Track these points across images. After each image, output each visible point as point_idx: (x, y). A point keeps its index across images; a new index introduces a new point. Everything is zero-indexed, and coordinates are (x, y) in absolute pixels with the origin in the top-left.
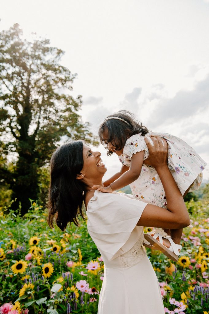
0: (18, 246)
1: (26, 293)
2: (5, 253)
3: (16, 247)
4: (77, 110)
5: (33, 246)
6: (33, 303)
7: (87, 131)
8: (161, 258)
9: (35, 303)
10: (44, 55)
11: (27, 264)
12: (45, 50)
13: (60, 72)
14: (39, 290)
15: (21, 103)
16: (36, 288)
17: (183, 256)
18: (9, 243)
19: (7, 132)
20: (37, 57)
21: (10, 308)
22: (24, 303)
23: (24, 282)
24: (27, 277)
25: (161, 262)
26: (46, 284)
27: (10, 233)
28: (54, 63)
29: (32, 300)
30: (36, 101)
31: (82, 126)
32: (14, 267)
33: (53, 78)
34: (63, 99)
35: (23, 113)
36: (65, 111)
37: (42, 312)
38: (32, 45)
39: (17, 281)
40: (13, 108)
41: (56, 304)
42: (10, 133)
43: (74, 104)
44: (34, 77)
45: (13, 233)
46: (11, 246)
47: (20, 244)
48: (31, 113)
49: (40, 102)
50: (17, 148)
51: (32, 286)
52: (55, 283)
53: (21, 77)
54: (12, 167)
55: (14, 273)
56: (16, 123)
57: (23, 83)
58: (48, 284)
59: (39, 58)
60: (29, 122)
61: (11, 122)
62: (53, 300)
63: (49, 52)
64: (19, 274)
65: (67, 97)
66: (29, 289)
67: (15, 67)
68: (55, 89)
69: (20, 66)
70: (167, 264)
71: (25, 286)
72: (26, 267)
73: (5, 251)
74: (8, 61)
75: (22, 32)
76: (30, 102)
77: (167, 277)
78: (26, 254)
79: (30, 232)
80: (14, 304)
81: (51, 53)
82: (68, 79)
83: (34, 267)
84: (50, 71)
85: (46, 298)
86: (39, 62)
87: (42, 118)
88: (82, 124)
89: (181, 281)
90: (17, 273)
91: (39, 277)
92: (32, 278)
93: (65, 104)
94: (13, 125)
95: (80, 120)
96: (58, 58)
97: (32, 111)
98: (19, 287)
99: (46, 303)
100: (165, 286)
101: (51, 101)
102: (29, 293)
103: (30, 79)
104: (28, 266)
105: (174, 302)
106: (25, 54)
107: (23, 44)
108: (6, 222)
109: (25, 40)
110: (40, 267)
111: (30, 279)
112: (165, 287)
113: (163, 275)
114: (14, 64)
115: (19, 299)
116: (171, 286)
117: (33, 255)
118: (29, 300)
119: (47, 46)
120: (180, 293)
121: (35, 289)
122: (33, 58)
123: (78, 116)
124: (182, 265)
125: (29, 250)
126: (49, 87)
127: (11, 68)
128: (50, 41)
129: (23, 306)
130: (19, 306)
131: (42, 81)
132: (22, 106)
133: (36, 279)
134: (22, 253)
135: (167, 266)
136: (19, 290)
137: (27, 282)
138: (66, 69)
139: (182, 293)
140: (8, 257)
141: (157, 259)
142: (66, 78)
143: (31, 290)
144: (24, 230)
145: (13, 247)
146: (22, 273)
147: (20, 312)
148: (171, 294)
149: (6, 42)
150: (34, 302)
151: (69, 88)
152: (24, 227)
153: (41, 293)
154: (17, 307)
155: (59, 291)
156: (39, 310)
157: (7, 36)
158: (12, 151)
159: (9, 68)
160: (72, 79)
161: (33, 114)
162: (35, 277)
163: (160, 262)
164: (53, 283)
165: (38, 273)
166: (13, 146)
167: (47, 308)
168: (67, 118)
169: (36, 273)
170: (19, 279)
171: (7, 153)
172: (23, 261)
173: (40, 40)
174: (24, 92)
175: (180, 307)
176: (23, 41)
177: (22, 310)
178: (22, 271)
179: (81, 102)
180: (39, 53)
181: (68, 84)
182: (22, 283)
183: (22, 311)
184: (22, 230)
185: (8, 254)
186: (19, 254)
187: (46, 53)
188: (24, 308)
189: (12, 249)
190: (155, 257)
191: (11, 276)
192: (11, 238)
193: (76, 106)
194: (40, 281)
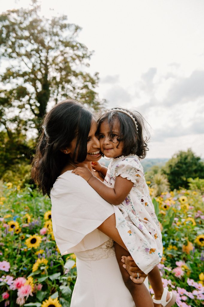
0: (33, 219)
1: (39, 268)
2: (20, 227)
3: (31, 221)
4: (94, 87)
5: (48, 220)
6: (46, 279)
7: (103, 108)
8: (178, 236)
9: (49, 279)
10: (62, 31)
11: (42, 238)
12: (63, 27)
13: (78, 48)
14: (53, 265)
15: (40, 80)
16: (50, 263)
17: (200, 235)
18: (25, 217)
19: (26, 109)
20: (55, 34)
21: (23, 283)
22: (37, 278)
23: (37, 256)
24: (41, 251)
25: (179, 241)
26: (59, 260)
27: (27, 206)
28: (72, 40)
29: (45, 276)
30: (54, 78)
31: (98, 104)
32: (28, 241)
33: (70, 55)
34: (81, 76)
35: (42, 90)
36: (82, 89)
37: (55, 288)
38: (50, 22)
39: (31, 255)
40: (32, 85)
41: (69, 282)
42: (29, 110)
43: (91, 81)
44: (52, 54)
45: (30, 207)
46: (27, 220)
47: (36, 218)
48: (50, 90)
49: (58, 79)
50: (36, 125)
51: (46, 261)
52: (68, 259)
53: (39, 54)
54: (31, 143)
55: (29, 247)
56: (35, 100)
57: (41, 61)
58: (61, 260)
59: (56, 34)
60: (47, 99)
61: (30, 98)
62: (66, 276)
63: (67, 28)
64: (33, 248)
65: (84, 74)
66: (43, 265)
67: (33, 44)
68: (72, 66)
69: (38, 43)
70: (184, 242)
71: (39, 261)
72: (40, 242)
73: (20, 224)
74: (26, 38)
75: (40, 8)
76: (48, 79)
77: (184, 256)
78: (41, 228)
79: (46, 206)
80: (27, 279)
81: (69, 29)
82: (85, 56)
83: (49, 241)
84: (68, 48)
85: (59, 274)
86: (56, 39)
87: (60, 95)
88: (99, 101)
89: (200, 261)
90: (31, 247)
91: (53, 252)
92: (46, 253)
93: (83, 81)
94: (32, 102)
95: (96, 97)
96: (75, 34)
97: (50, 88)
98: (33, 261)
99: (59, 278)
100: (182, 265)
101: (69, 78)
102: (42, 268)
103: (48, 56)
104: (43, 241)
105: (193, 284)
106: (43, 31)
107: (41, 21)
108: (22, 196)
109: (43, 17)
110: (54, 242)
111: (44, 254)
112: (183, 267)
113: (179, 253)
114: (32, 41)
115: (32, 274)
116: (188, 265)
117: (48, 230)
118: (43, 275)
119: (65, 22)
120: (198, 273)
121: (49, 265)
122: (50, 35)
123: (96, 93)
124: (200, 243)
125: (44, 225)
126: (67, 64)
127: (30, 45)
128: (68, 17)
129: (36, 281)
130: (32, 282)
131: (60, 59)
132: (41, 83)
133: (50, 254)
134: (37, 227)
135: (184, 244)
136: (33, 265)
137: (41, 257)
138: (83, 45)
139: (200, 273)
140: (24, 230)
141: (173, 236)
142: (84, 54)
143: (44, 266)
144: (40, 204)
145: (29, 221)
146: (36, 248)
147: (33, 287)
148: (188, 273)
149: (25, 19)
150: (47, 277)
151: (86, 65)
152: (40, 202)
153: (54, 269)
154: (30, 283)
155: (73, 268)
156: (52, 285)
157: (26, 13)
158: (32, 128)
159: (27, 45)
160: (89, 56)
161: (51, 92)
162: (48, 252)
163: (177, 240)
164: (67, 259)
165: (53, 247)
166: (32, 122)
167: (60, 284)
168: (84, 95)
169: (50, 248)
170: (34, 254)
171: (26, 130)
172: (37, 236)
173: (58, 16)
174: (42, 69)
175: (199, 289)
176: (41, 18)
177: (35, 285)
178: (36, 246)
179: (98, 79)
180: (56, 29)
181: (85, 61)
182: (36, 258)
183: (35, 287)
184: (38, 205)
185: (24, 228)
186: (34, 228)
187: (64, 30)
188: (37, 284)
189: (27, 223)
190: (172, 234)
191: (26, 250)
192: (28, 212)
193: (93, 83)
194: (53, 256)
